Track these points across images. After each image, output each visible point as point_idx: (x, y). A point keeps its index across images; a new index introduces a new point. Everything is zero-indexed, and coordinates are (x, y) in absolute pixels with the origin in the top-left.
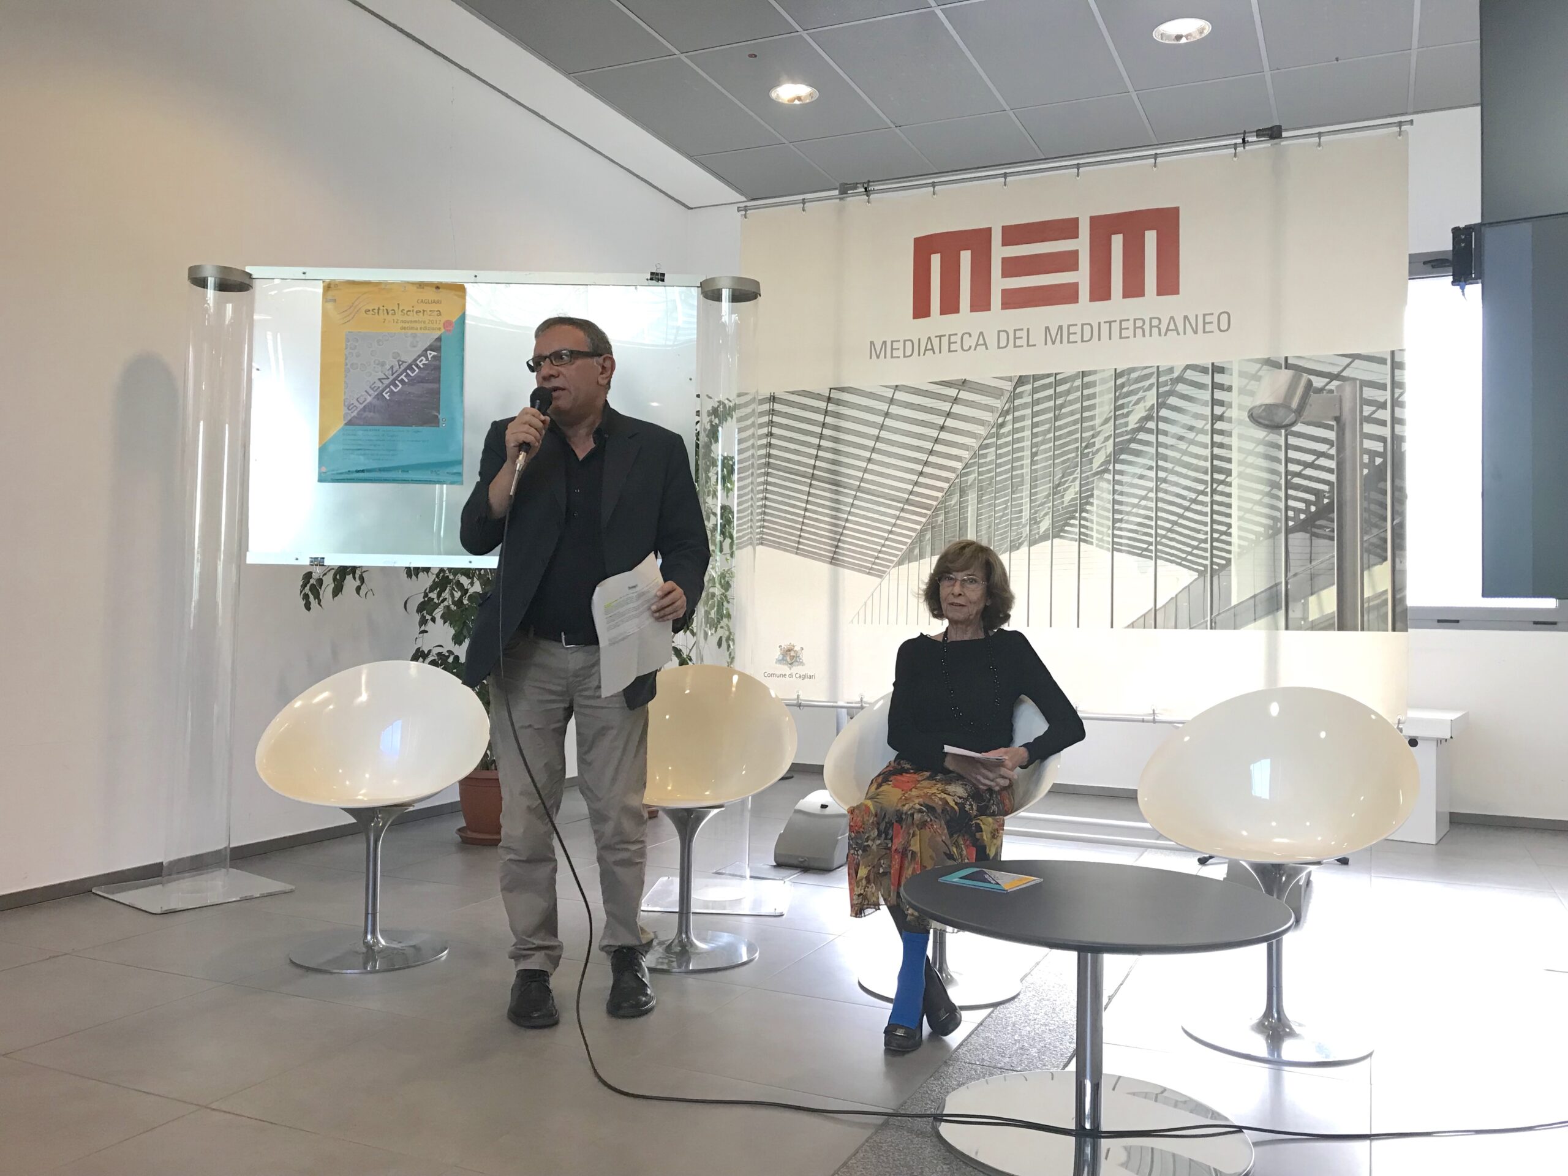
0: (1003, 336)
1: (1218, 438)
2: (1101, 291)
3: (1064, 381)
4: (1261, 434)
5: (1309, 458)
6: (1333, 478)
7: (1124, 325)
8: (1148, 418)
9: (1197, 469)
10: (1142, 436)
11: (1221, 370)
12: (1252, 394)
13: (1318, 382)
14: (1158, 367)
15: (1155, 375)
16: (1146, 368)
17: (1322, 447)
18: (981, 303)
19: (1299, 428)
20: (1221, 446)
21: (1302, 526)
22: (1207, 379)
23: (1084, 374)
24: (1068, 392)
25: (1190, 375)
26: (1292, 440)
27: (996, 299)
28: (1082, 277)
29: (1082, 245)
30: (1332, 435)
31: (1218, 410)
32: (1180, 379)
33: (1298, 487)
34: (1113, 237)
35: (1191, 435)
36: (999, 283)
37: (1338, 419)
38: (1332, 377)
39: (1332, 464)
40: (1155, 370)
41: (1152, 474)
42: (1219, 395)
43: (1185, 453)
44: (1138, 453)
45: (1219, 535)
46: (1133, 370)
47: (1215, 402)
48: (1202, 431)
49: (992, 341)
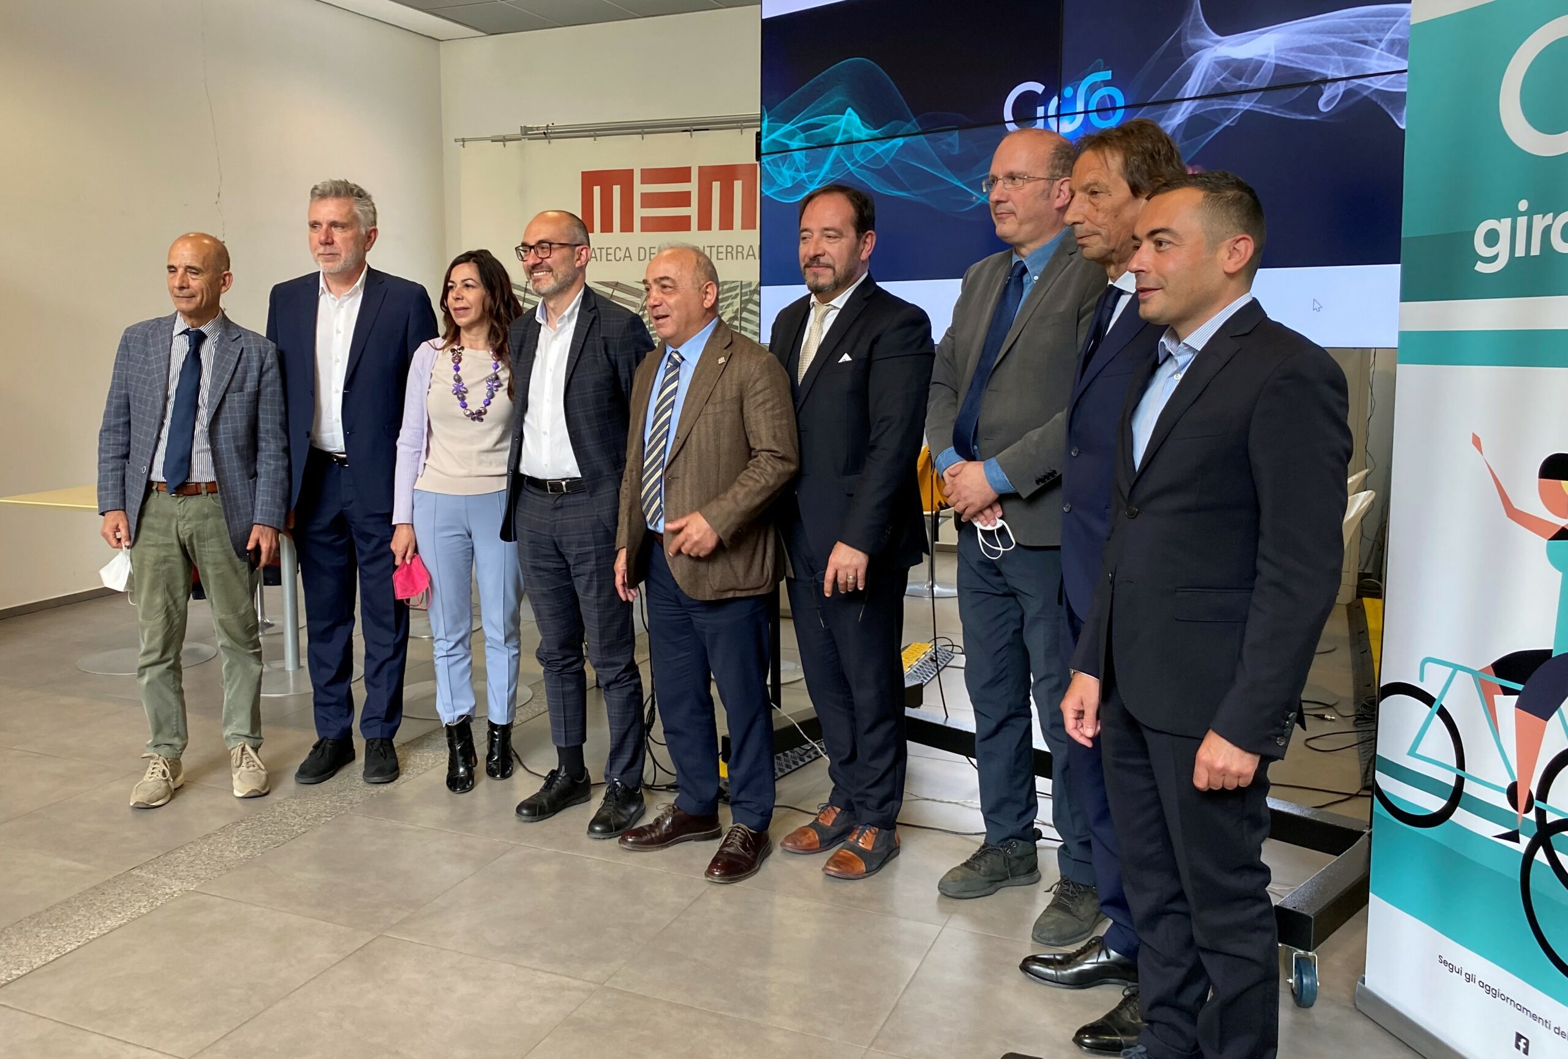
0: (642, 251)
2: (705, 224)
7: (720, 250)
14: (741, 282)
15: (739, 288)
16: (734, 282)
18: (627, 226)
28: (692, 211)
29: (692, 187)
34: (714, 183)
36: (640, 212)
40: (739, 284)
49: (635, 255)
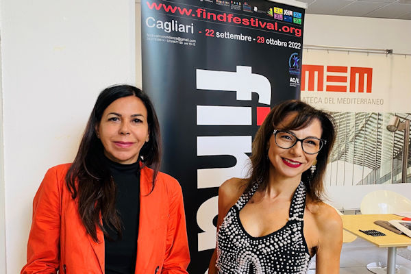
0: (326, 99)
1: (379, 133)
2: (352, 90)
3: (342, 114)
4: (389, 133)
5: (399, 140)
6: (403, 145)
7: (358, 100)
8: (363, 127)
9: (373, 141)
10: (362, 132)
11: (380, 115)
12: (388, 122)
13: (402, 120)
14: (366, 113)
15: (365, 115)
16: (363, 113)
17: (401, 137)
18: (320, 89)
19: (397, 132)
20: (380, 135)
21: (397, 157)
22: (377, 117)
23: (348, 113)
24: (343, 118)
25: (373, 115)
26: (396, 135)
27: (325, 88)
28: (348, 84)
29: (348, 75)
30: (403, 134)
31: (379, 126)
32: (371, 117)
33: (396, 147)
34: (356, 74)
35: (372, 132)
36: (326, 83)
37: (405, 130)
38: (405, 119)
39: (403, 141)
41: (363, 142)
42: (379, 122)
43: (371, 137)
44: (360, 137)
45: (378, 159)
46: (360, 113)
47: (379, 123)
48: (375, 131)
49: (323, 101)
